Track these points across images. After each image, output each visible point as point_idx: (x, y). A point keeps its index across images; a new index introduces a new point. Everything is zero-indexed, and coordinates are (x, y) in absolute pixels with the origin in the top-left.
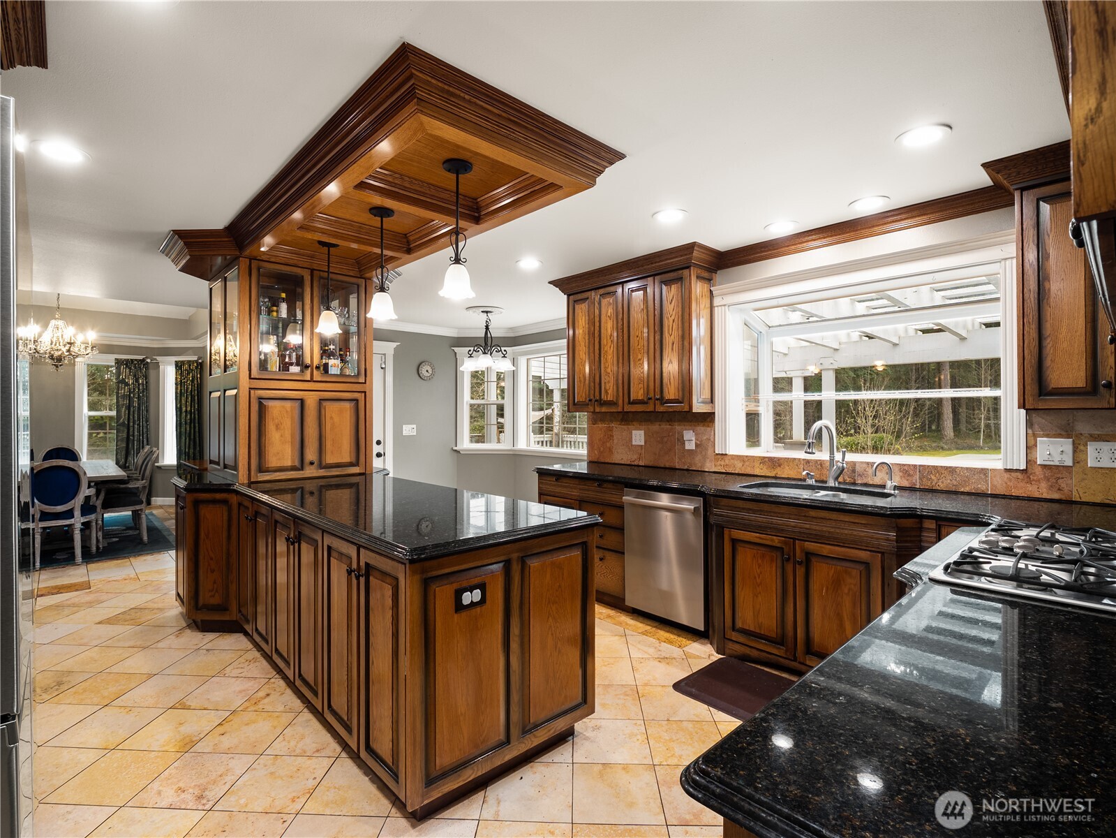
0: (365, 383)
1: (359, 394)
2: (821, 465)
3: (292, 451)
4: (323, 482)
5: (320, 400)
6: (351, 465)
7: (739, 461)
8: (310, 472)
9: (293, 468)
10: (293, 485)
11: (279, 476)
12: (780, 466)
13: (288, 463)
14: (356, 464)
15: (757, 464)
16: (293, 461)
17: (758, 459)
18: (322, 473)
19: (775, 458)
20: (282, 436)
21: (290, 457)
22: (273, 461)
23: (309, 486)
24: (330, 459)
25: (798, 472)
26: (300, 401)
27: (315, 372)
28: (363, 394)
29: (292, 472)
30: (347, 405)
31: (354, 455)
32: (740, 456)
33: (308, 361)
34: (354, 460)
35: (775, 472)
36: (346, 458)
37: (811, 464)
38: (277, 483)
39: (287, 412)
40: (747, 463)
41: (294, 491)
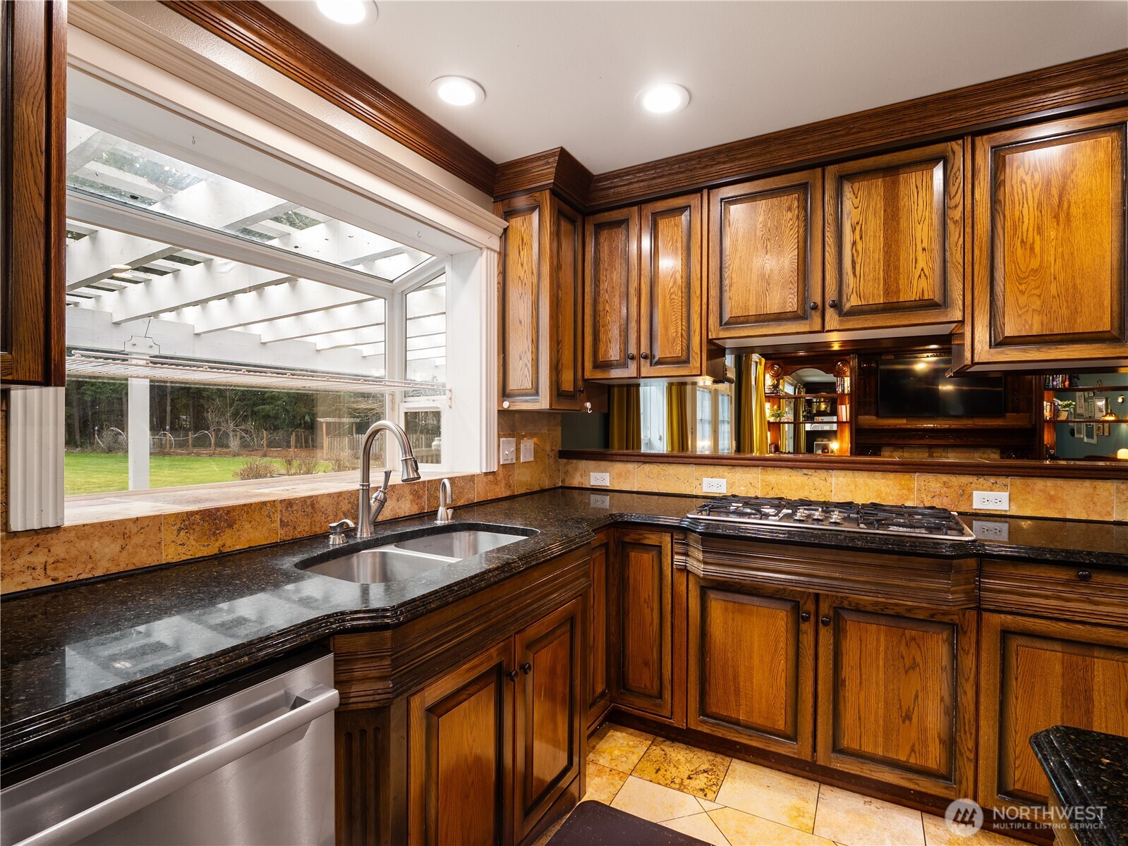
2: (313, 505)
7: (107, 540)
12: (230, 526)
15: (168, 535)
17: (171, 521)
19: (218, 509)
25: (270, 530)
32: (112, 524)
35: (218, 544)
37: (295, 507)
40: (137, 540)
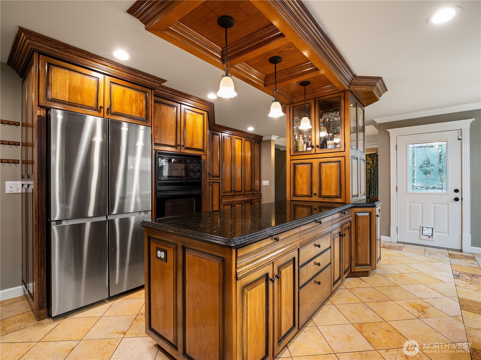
0: (345, 151)
1: (342, 158)
3: (307, 188)
4: (321, 205)
5: (320, 163)
6: (336, 197)
8: (315, 198)
9: (307, 196)
10: (307, 204)
11: (301, 199)
13: (305, 193)
14: (340, 197)
16: (307, 193)
18: (321, 200)
20: (302, 181)
21: (306, 191)
22: (299, 192)
23: (315, 206)
24: (324, 193)
26: (311, 164)
27: (317, 148)
28: (344, 158)
29: (307, 198)
30: (334, 164)
31: (339, 192)
33: (314, 144)
34: (338, 195)
36: (334, 193)
38: (301, 202)
39: (305, 169)
41: (307, 207)
